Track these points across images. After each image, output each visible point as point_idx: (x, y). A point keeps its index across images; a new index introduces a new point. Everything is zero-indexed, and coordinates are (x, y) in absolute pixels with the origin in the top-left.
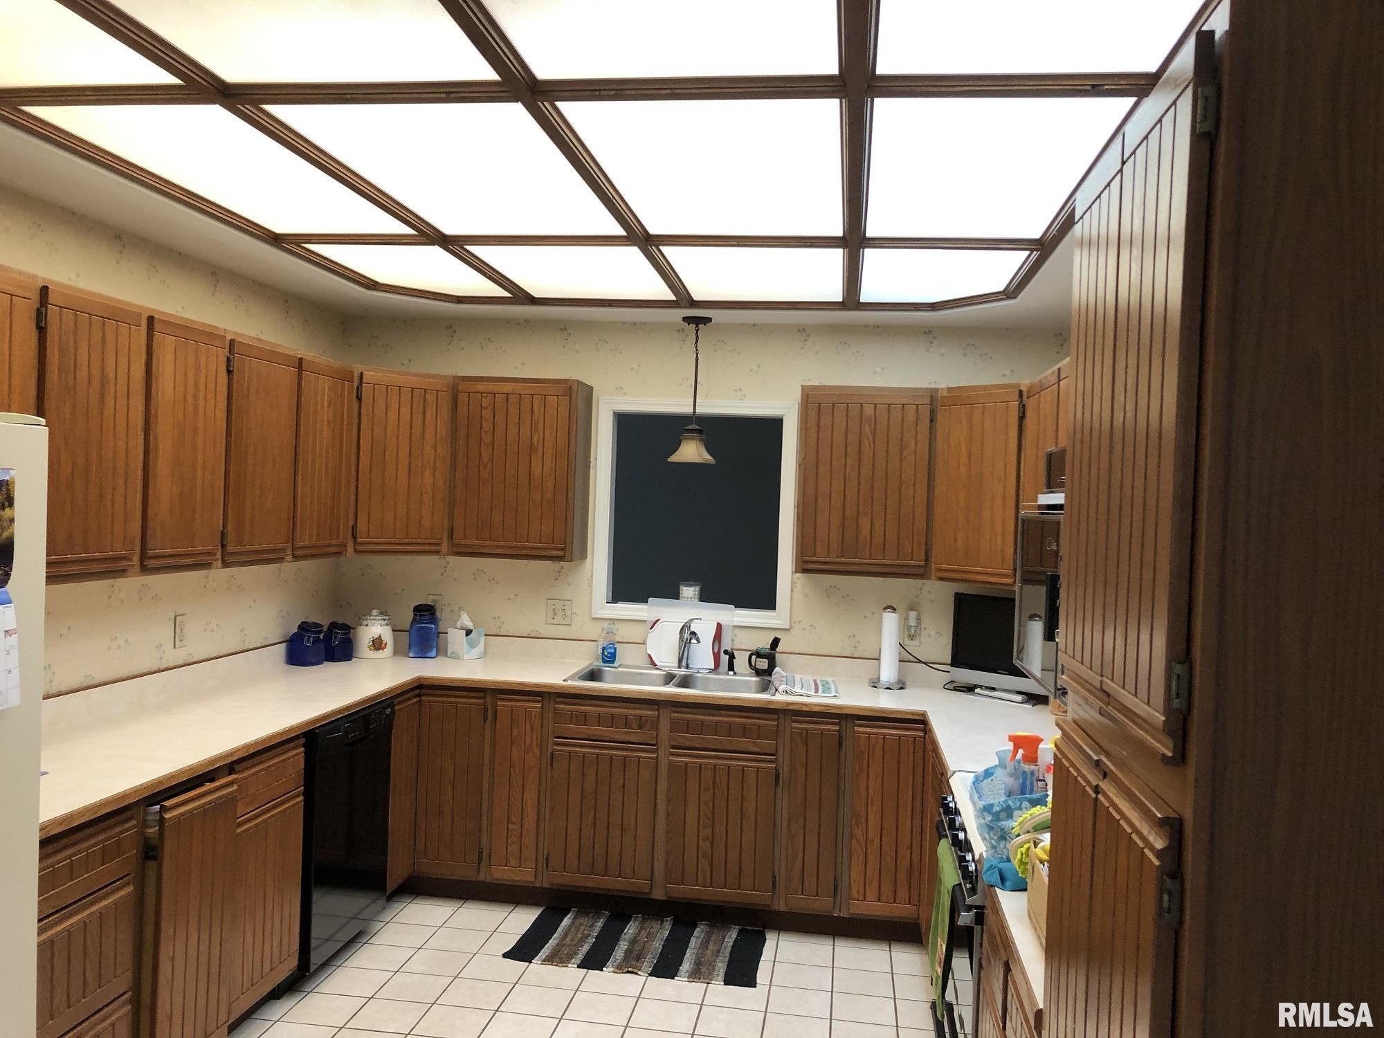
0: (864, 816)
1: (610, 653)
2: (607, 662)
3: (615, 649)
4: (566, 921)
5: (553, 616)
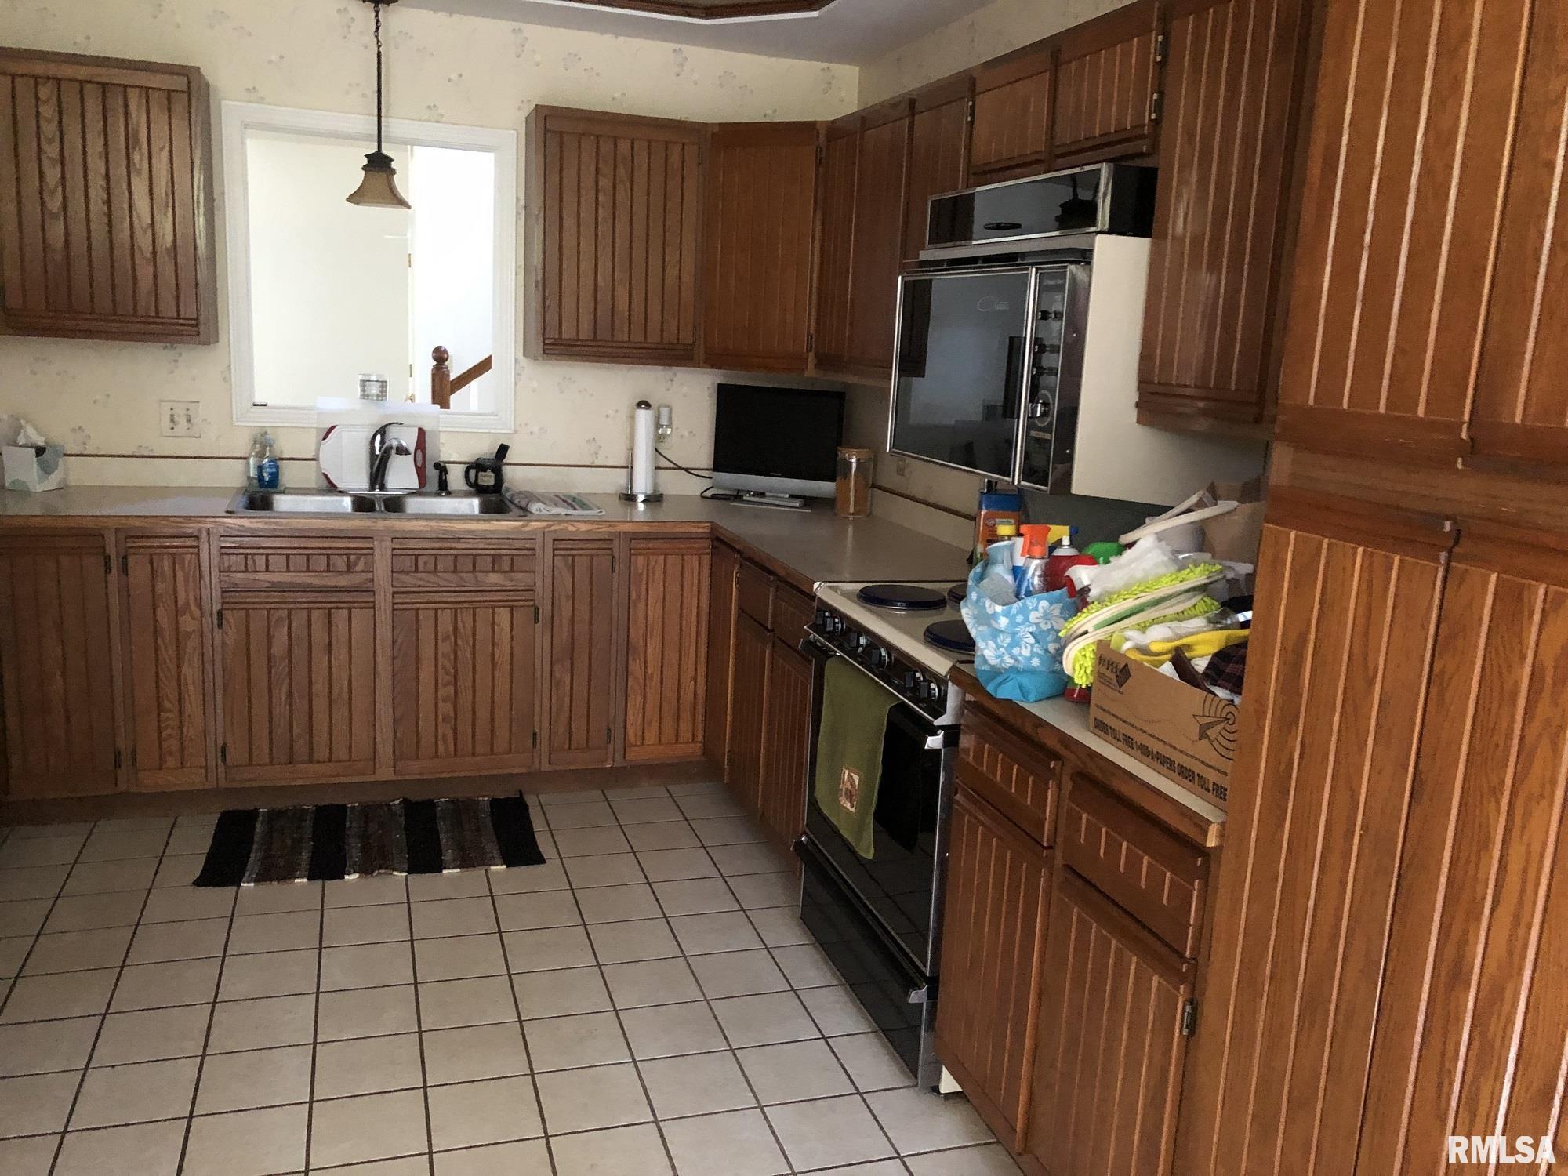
0: (642, 649)
1: (271, 474)
2: (266, 487)
3: (277, 467)
4: (259, 827)
5: (172, 425)
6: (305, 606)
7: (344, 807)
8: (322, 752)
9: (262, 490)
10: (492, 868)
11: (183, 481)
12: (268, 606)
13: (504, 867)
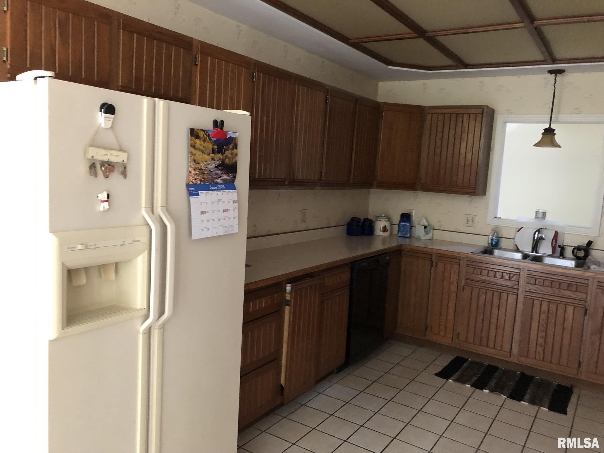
1: (495, 242)
2: (493, 246)
3: (498, 240)
4: (466, 365)
5: (467, 222)
6: (492, 289)
7: (498, 368)
8: (491, 344)
9: (492, 247)
10: (542, 408)
11: (468, 242)
12: (479, 287)
13: (547, 409)
